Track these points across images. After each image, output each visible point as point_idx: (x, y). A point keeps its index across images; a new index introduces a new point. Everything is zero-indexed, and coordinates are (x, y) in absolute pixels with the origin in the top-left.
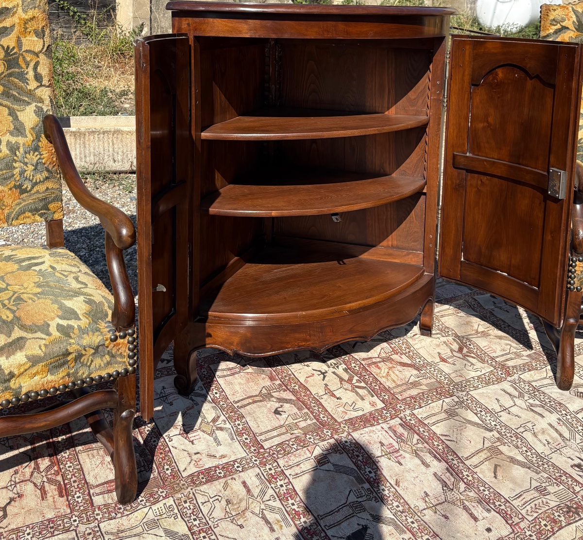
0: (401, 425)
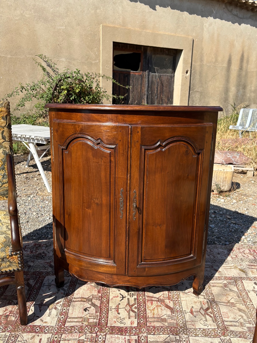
0: (136, 340)
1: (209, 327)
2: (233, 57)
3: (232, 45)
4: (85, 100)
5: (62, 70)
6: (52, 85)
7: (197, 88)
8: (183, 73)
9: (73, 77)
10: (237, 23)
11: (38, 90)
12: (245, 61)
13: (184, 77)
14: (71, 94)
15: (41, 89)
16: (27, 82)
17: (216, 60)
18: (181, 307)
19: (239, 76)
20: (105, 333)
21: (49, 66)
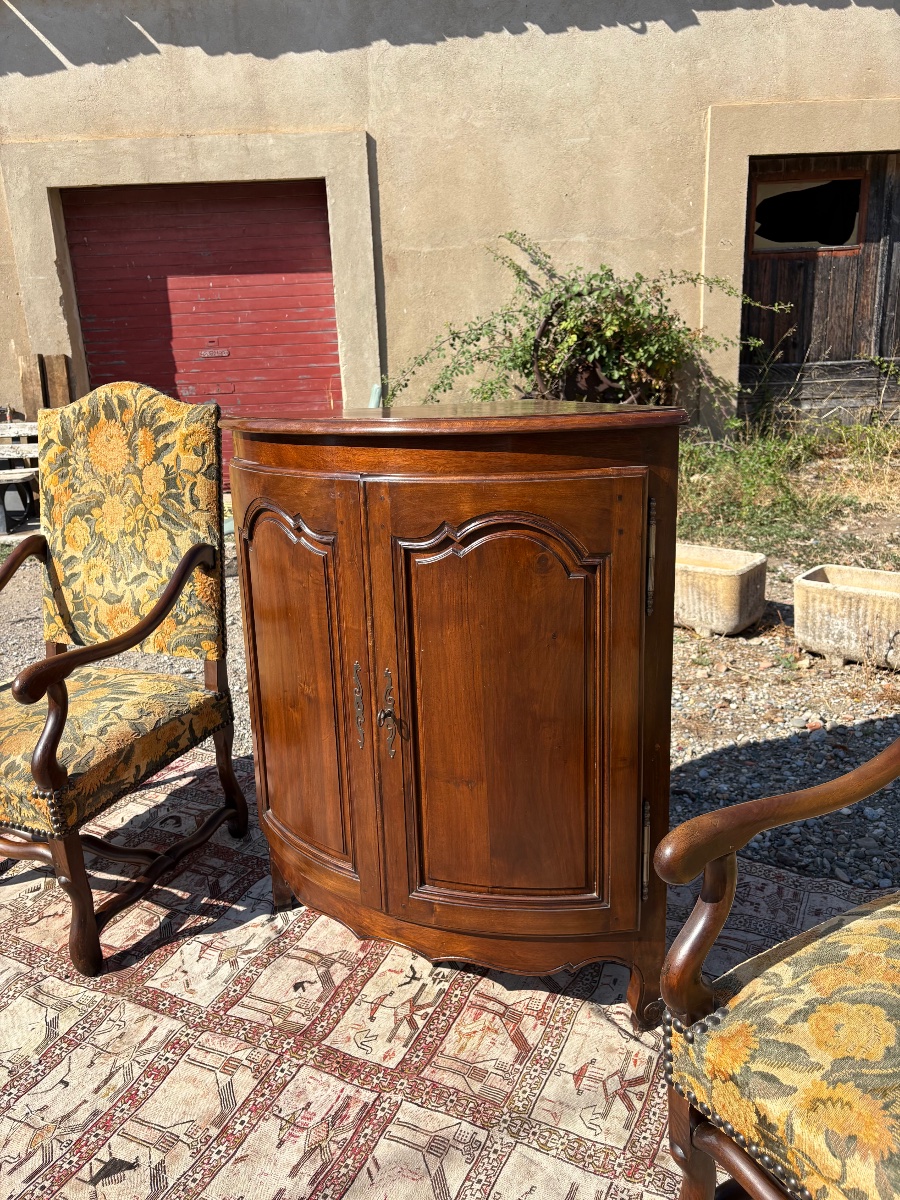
0: (365, 1105)
1: (601, 1138)
6: (535, 320)
9: (593, 292)
11: (499, 338)
14: (590, 345)
15: (507, 336)
18: (558, 1051)
20: (301, 1062)
21: (535, 261)
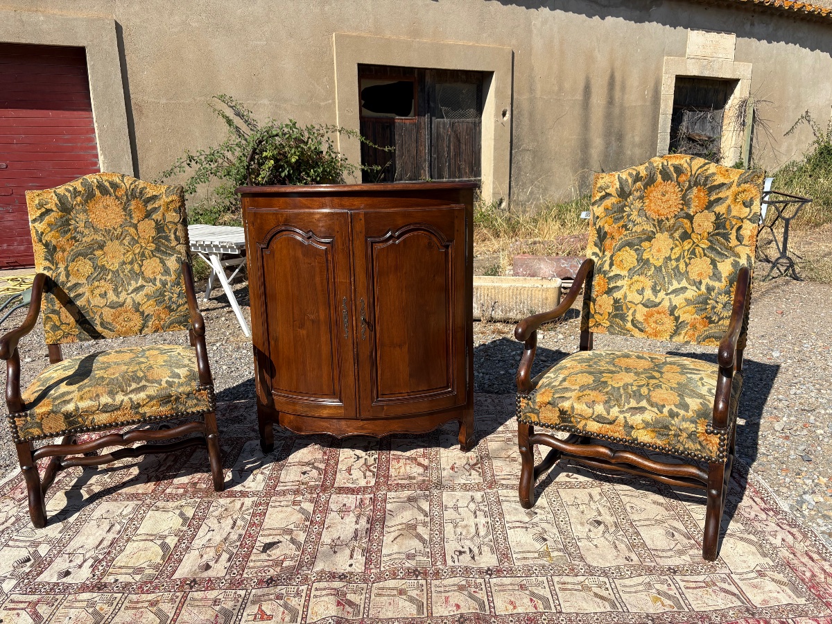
0: (370, 498)
2: (593, 82)
3: (590, 59)
4: (309, 176)
5: (263, 122)
6: (246, 151)
7: (527, 143)
8: (496, 115)
9: (285, 134)
10: (597, 16)
11: (220, 161)
12: (618, 88)
13: (500, 123)
14: (282, 167)
15: (226, 159)
16: (200, 145)
17: (561, 89)
19: (608, 116)
20: (329, 494)
21: (238, 114)
